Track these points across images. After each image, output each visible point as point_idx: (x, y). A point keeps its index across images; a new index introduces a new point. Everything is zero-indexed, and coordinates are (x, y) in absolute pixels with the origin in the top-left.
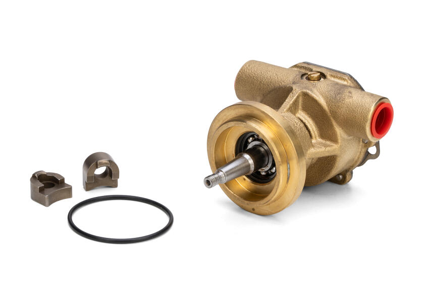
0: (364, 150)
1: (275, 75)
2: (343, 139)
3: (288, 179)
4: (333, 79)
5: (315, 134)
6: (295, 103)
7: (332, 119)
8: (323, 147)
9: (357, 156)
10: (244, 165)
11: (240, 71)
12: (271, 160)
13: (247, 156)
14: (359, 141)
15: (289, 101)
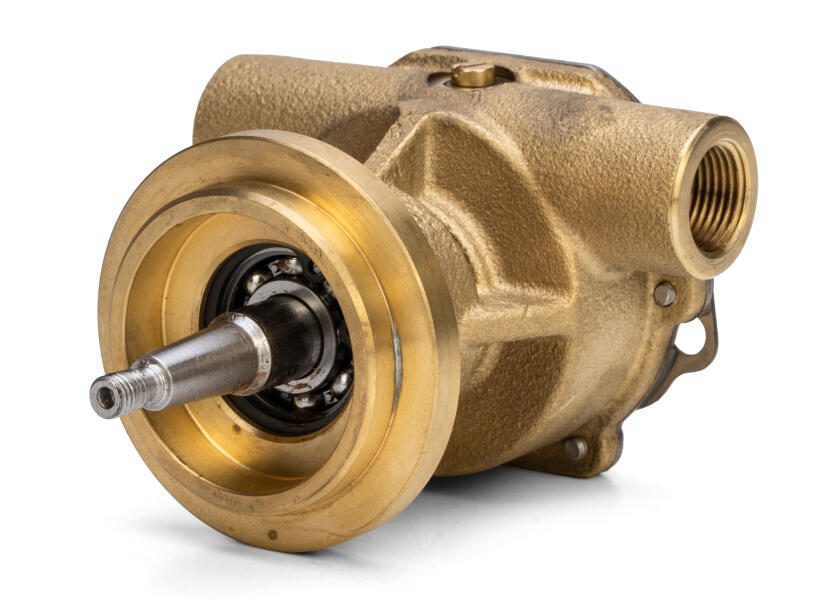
0: (660, 334)
1: (333, 82)
2: (587, 278)
3: (397, 393)
4: (540, 83)
5: (484, 266)
6: (412, 155)
7: (543, 202)
8: (516, 305)
9: (638, 358)
10: (236, 353)
11: (209, 87)
12: (331, 347)
13: (247, 324)
14: (644, 299)
15: (391, 148)
